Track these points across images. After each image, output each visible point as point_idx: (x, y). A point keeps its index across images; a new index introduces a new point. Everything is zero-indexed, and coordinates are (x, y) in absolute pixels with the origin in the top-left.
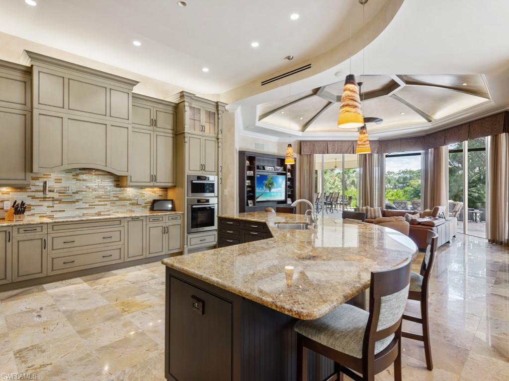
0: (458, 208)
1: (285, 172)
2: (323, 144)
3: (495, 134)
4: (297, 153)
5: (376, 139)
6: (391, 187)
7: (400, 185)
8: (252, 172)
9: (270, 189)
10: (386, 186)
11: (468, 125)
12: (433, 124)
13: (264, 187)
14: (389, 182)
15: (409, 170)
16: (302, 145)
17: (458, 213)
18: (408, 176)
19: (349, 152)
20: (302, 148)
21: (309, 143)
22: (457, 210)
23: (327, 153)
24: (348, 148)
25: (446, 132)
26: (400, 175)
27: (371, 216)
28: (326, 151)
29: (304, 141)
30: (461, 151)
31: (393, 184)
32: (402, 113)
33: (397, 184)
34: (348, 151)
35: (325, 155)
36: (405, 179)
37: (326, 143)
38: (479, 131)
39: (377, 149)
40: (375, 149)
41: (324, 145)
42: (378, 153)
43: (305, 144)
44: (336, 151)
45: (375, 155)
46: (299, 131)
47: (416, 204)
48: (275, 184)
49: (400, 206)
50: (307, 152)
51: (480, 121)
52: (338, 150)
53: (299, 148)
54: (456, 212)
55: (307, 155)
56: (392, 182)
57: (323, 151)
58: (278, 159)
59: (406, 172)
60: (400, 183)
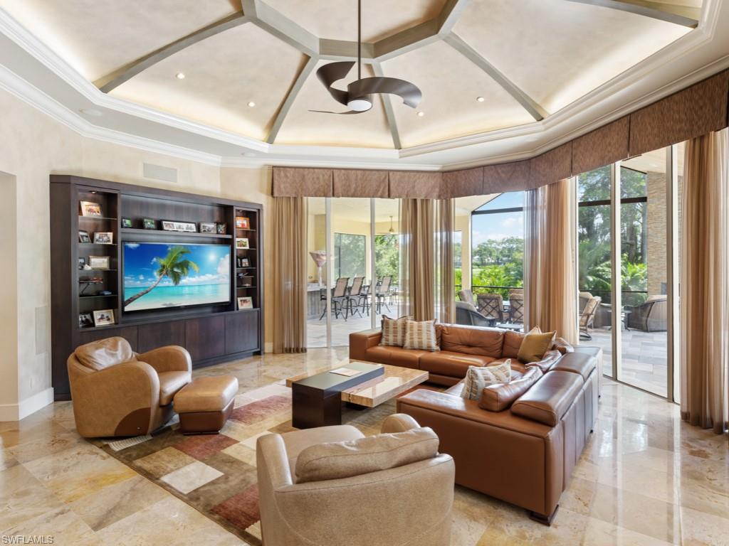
0: (591, 308)
1: (230, 237)
2: (323, 176)
3: (700, 134)
4: (267, 194)
5: (437, 168)
6: (493, 261)
7: (504, 259)
8: (110, 235)
9: (176, 278)
10: (486, 260)
11: (625, 121)
12: (547, 125)
13: (156, 274)
14: (491, 255)
15: (515, 238)
16: (276, 177)
17: (592, 316)
18: (515, 246)
19: (379, 194)
20: (275, 182)
21: (292, 171)
22: (590, 312)
23: (333, 195)
24: (379, 186)
25: (575, 145)
26: (504, 245)
27: (412, 343)
28: (330, 190)
29: (279, 167)
30: (608, 202)
31: (495, 258)
32: (481, 100)
33: (501, 257)
34: (377, 191)
35: (328, 199)
36: (510, 250)
37: (330, 172)
38: (656, 131)
39: (437, 190)
40: (433, 187)
41: (326, 177)
42: (439, 197)
43: (282, 174)
44: (353, 191)
45: (435, 201)
46: (264, 141)
47: (516, 300)
48: (192, 264)
49: (488, 304)
50: (287, 193)
51: (656, 106)
52: (356, 190)
53: (271, 181)
54: (588, 316)
55: (290, 198)
56: (493, 254)
57: (324, 192)
58: (213, 205)
59: (511, 241)
60: (504, 256)
